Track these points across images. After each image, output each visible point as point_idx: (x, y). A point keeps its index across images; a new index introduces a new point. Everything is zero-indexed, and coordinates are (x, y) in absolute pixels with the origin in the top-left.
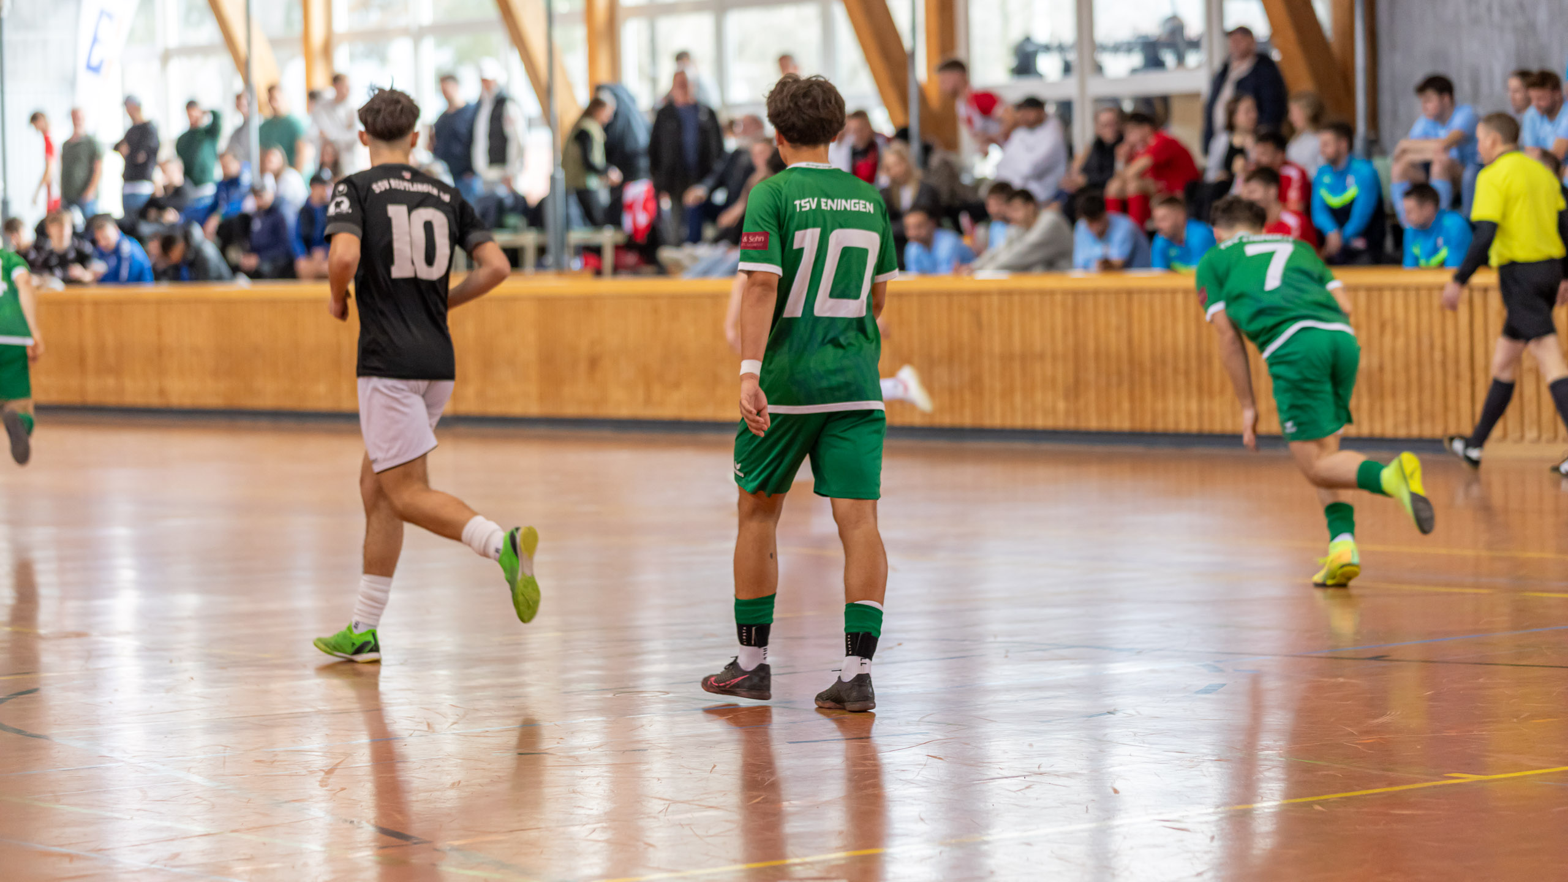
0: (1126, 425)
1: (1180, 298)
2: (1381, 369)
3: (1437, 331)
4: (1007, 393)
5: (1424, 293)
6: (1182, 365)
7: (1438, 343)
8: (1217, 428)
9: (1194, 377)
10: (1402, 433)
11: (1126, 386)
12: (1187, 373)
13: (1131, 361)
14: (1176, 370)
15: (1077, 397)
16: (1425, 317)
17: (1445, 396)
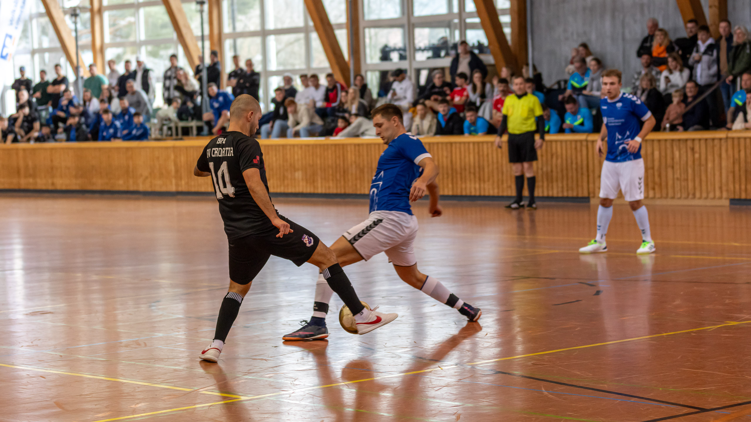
0: (450, 193)
1: (471, 146)
2: (552, 171)
3: (574, 157)
5: (568, 143)
6: (472, 170)
7: (574, 162)
8: (487, 194)
9: (477, 175)
10: (560, 195)
12: (474, 174)
13: (452, 169)
14: (470, 172)
16: (569, 152)
17: (577, 181)
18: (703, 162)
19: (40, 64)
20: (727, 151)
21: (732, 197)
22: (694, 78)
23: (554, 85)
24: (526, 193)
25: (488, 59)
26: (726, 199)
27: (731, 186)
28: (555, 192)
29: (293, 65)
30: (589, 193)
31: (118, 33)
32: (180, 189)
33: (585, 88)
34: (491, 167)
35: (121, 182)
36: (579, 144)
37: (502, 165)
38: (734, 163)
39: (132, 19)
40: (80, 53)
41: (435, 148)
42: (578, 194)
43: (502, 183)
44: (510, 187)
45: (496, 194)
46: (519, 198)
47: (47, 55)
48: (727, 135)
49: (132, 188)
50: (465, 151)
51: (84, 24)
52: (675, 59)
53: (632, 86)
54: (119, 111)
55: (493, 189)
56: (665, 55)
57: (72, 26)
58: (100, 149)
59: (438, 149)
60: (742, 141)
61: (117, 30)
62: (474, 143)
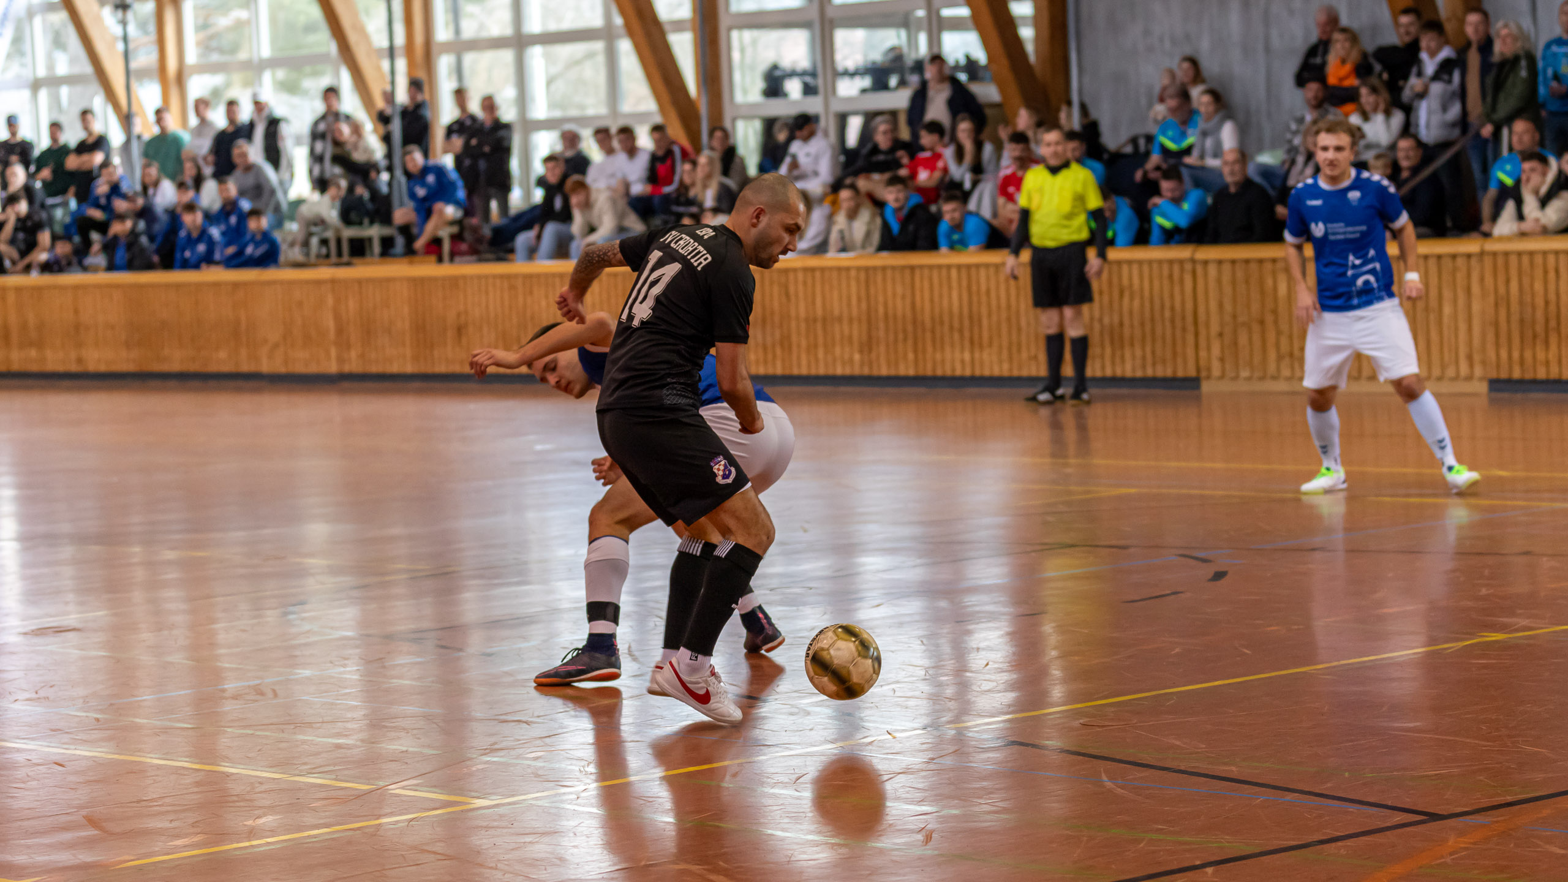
0: (911, 372)
1: (954, 273)
2: (1121, 324)
3: (1166, 296)
4: (812, 348)
5: (1155, 266)
6: (956, 324)
7: (1168, 305)
8: (987, 373)
9: (967, 334)
10: (1139, 374)
11: (910, 342)
13: (915, 322)
14: (951, 328)
15: (870, 350)
16: (1156, 283)
17: (1174, 344)
18: (1433, 303)
19: (50, 109)
20: (1482, 279)
21: (1494, 375)
22: (1412, 130)
23: (1125, 145)
24: (1068, 370)
25: (987, 92)
26: (1481, 379)
27: (1491, 354)
28: (1128, 370)
29: (582, 107)
30: (1198, 370)
31: (214, 44)
32: (347, 369)
33: (1188, 151)
34: (994, 318)
35: (223, 354)
36: (1176, 268)
37: (1018, 312)
38: (1496, 305)
39: (243, 14)
40: (134, 85)
41: (879, 278)
42: (1175, 372)
43: (1019, 350)
44: (1036, 357)
45: (1006, 373)
46: (1054, 381)
47: (64, 91)
48: (1482, 246)
49: (245, 368)
50: (941, 285)
51: (142, 26)
52: (1374, 90)
53: (1286, 147)
54: (217, 206)
55: (1000, 362)
56: (1354, 82)
57: (118, 30)
58: (178, 286)
59: (884, 280)
60: (1513, 260)
61: (211, 38)
62: (959, 267)
